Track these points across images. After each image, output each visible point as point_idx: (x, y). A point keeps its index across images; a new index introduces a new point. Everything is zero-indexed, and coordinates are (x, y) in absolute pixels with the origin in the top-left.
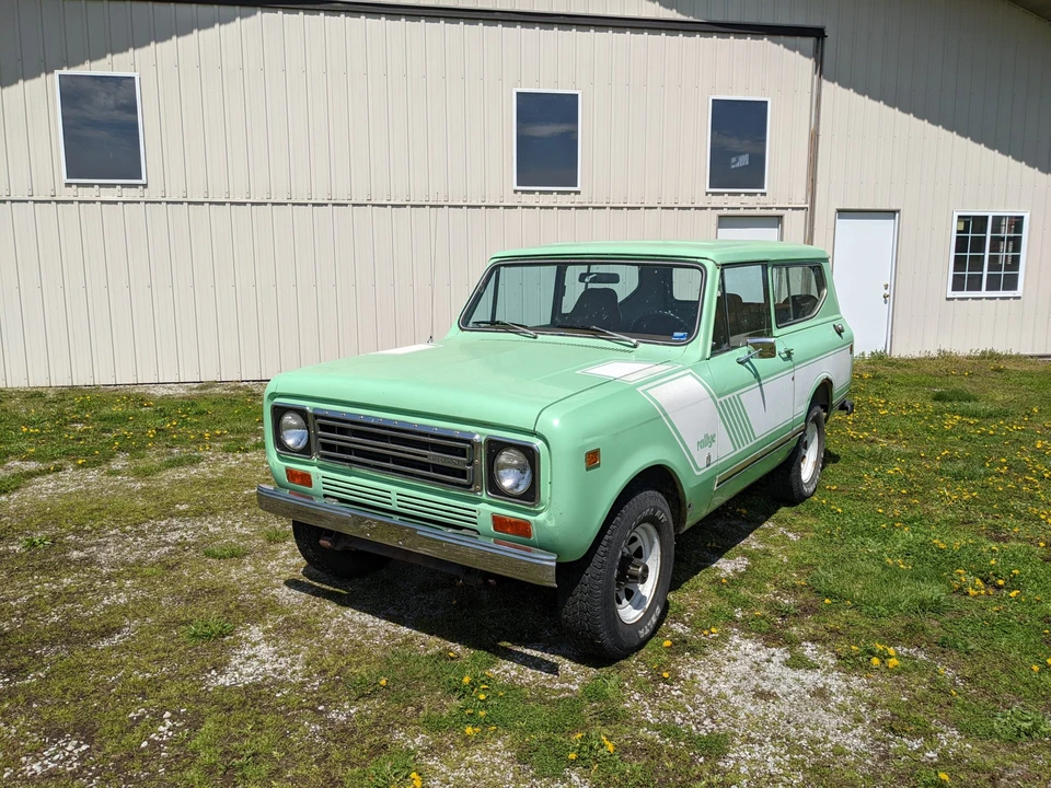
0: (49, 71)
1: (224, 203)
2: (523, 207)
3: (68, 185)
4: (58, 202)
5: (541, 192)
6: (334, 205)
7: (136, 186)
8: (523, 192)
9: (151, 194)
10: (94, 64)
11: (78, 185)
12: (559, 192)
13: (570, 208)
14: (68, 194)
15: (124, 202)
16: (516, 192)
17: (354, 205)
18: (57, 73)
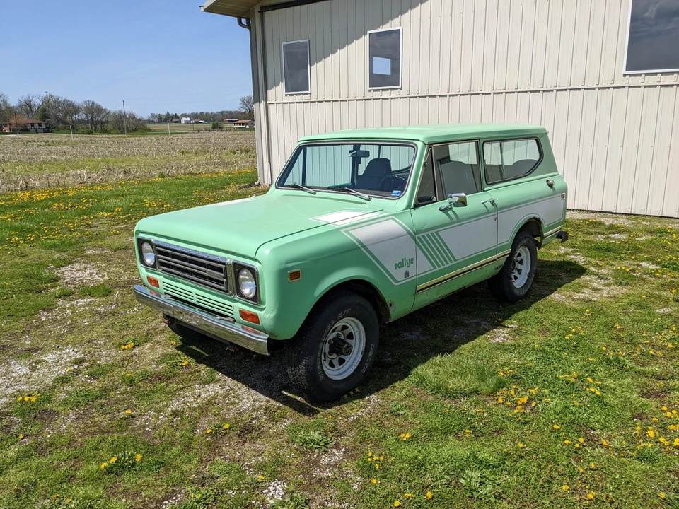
0: (365, 34)
1: (435, 96)
2: (630, 87)
3: (370, 91)
4: (365, 100)
5: (646, 74)
6: (494, 93)
7: (397, 89)
8: (631, 75)
9: (404, 93)
10: (384, 26)
11: (374, 90)
12: (663, 74)
13: (672, 86)
14: (369, 95)
15: (392, 98)
16: (625, 75)
17: (506, 93)
18: (369, 32)
